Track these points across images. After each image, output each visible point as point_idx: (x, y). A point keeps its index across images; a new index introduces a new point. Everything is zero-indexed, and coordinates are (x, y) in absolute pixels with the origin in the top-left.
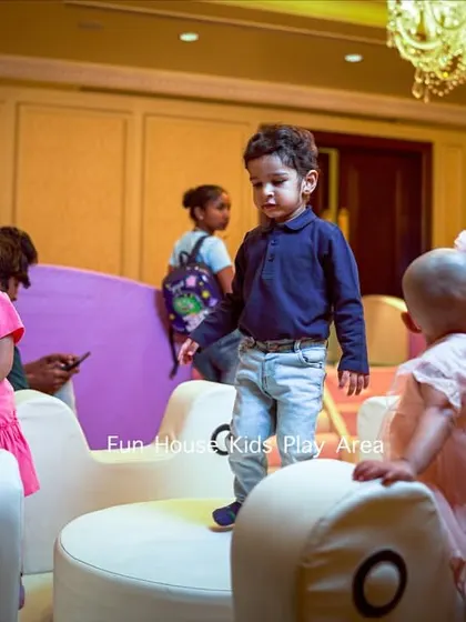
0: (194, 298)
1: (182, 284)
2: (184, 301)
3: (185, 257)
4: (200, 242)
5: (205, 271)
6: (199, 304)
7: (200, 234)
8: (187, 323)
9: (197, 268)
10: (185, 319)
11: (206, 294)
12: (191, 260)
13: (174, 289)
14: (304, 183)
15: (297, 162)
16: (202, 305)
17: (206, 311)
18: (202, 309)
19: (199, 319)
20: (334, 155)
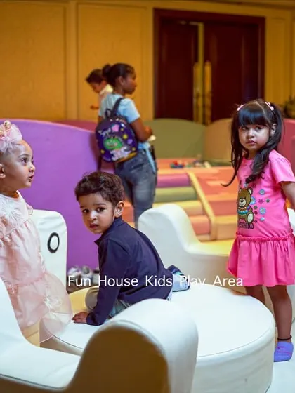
0: (118, 139)
1: (109, 130)
2: (111, 141)
3: (109, 112)
4: (118, 102)
5: (124, 121)
6: (121, 143)
7: (117, 97)
8: (113, 155)
9: (117, 120)
10: (112, 152)
11: (125, 136)
12: (113, 114)
13: (104, 134)
14: (116, 210)
15: (112, 198)
16: (123, 143)
17: (125, 148)
18: (123, 146)
19: (121, 152)
20: (201, 26)
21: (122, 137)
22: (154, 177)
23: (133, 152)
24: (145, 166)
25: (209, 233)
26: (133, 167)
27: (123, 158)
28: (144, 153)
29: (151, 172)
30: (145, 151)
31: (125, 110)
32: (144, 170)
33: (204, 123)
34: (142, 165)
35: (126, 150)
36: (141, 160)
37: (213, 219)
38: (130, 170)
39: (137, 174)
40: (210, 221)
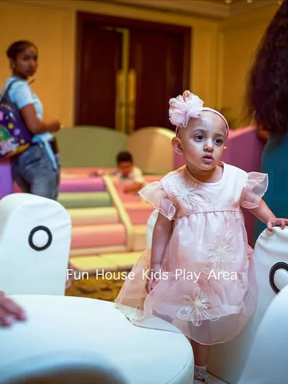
0: (2, 129)
6: (6, 134)
8: (0, 148)
11: (11, 126)
12: (3, 99)
16: (9, 134)
17: (13, 139)
18: (8, 137)
19: (8, 145)
20: (126, 34)
21: (7, 126)
22: (54, 174)
23: (21, 145)
24: (42, 161)
25: (125, 243)
26: (28, 162)
27: (11, 152)
28: (41, 146)
29: (50, 168)
30: (43, 143)
31: (15, 93)
32: (42, 166)
33: (128, 132)
34: (38, 160)
35: (13, 143)
36: (38, 155)
37: (130, 227)
38: (26, 165)
39: (33, 170)
40: (126, 230)
